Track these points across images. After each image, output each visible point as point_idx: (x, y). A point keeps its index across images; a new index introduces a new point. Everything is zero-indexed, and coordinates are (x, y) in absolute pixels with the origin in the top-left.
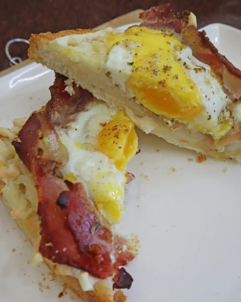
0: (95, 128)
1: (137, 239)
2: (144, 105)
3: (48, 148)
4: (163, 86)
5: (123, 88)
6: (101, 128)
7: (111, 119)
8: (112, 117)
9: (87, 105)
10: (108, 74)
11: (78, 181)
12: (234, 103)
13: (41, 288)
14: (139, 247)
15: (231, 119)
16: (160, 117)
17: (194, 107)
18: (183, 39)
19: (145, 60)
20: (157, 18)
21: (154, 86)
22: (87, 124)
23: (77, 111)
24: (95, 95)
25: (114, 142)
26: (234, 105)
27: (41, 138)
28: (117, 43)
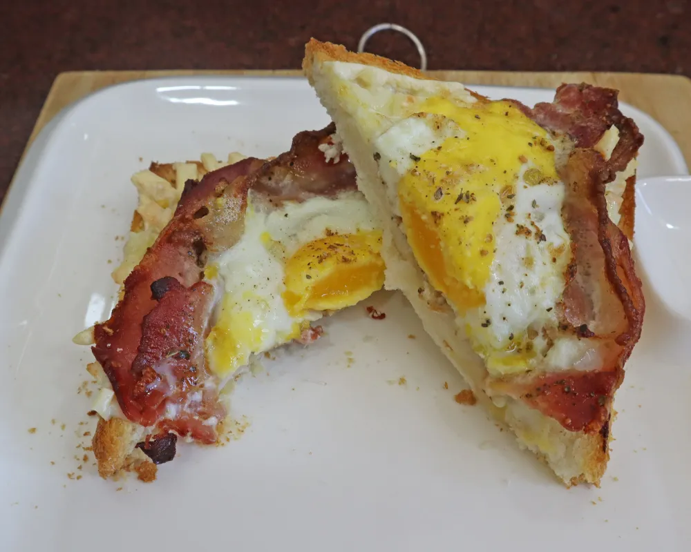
0: (316, 231)
1: (244, 427)
2: (408, 239)
3: (216, 214)
4: (435, 222)
5: (391, 192)
6: (322, 235)
7: (354, 233)
8: (358, 230)
9: (343, 190)
10: (377, 156)
11: (213, 282)
12: (559, 331)
13: (82, 388)
14: (236, 439)
15: (541, 357)
16: (424, 275)
17: (466, 288)
18: (565, 166)
19: (444, 165)
20: (577, 107)
21: (424, 213)
22: (311, 218)
23: (320, 192)
24: (359, 182)
25: (309, 264)
26: (557, 334)
27: (220, 195)
28: (420, 115)
